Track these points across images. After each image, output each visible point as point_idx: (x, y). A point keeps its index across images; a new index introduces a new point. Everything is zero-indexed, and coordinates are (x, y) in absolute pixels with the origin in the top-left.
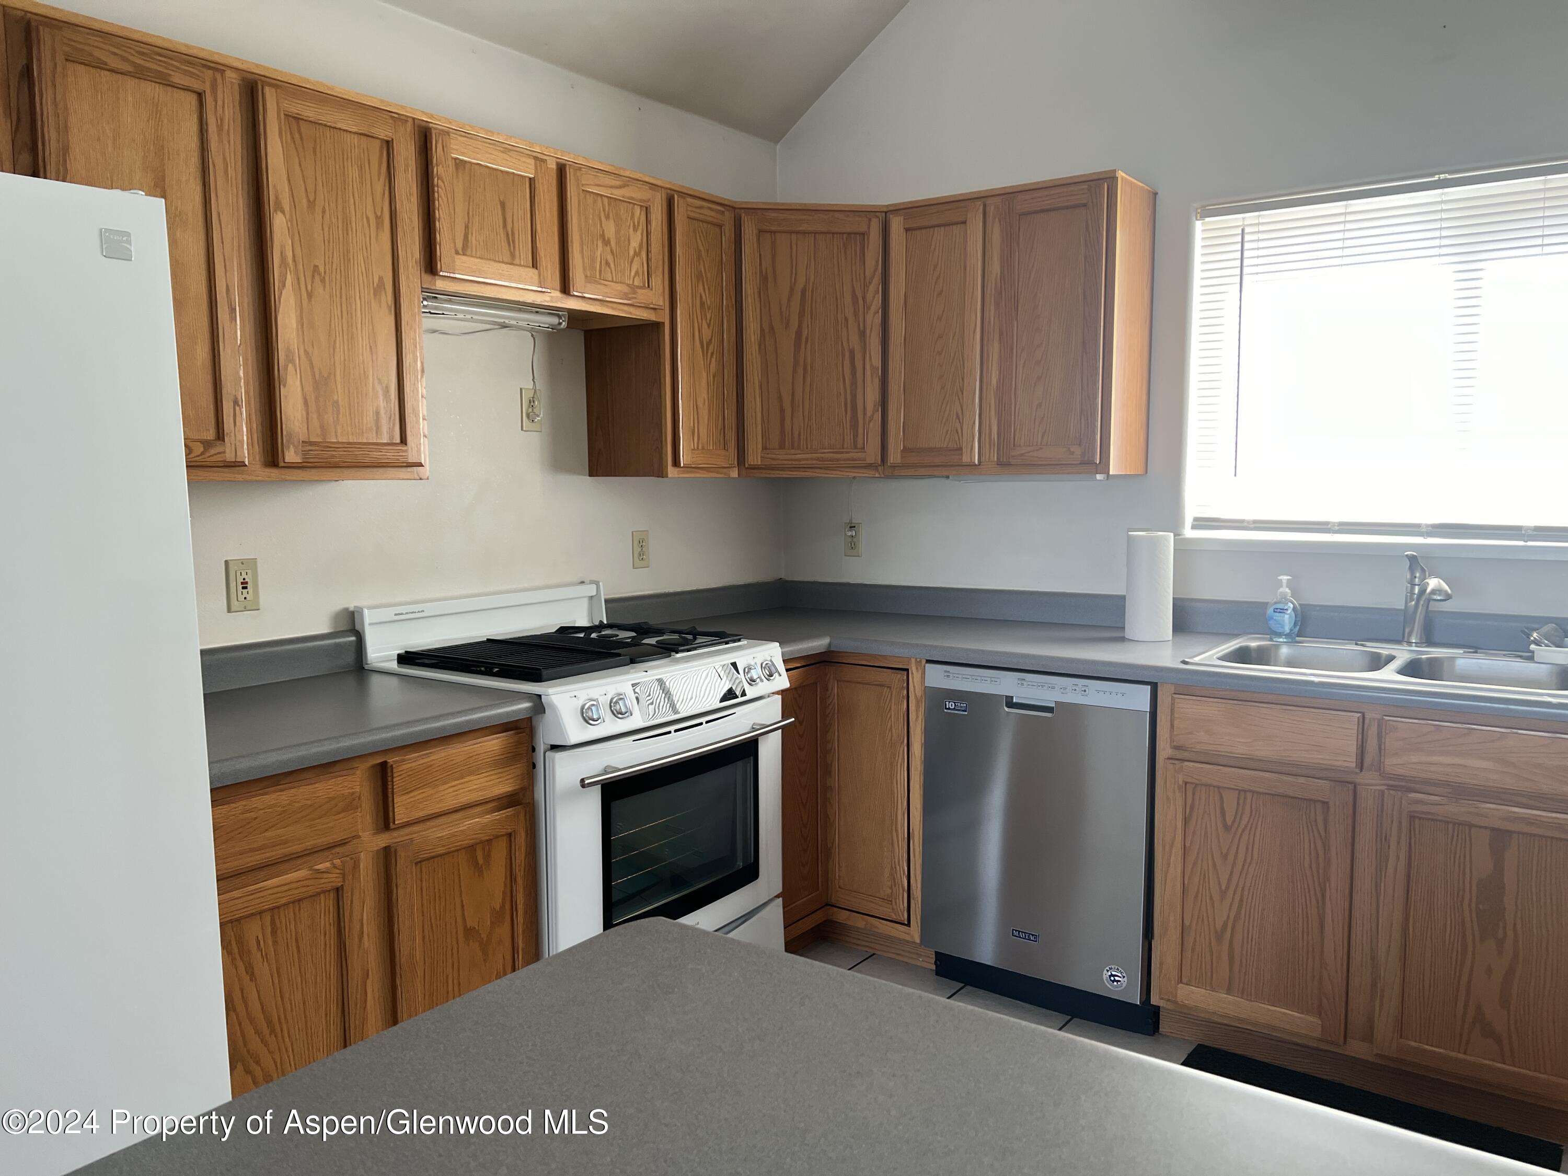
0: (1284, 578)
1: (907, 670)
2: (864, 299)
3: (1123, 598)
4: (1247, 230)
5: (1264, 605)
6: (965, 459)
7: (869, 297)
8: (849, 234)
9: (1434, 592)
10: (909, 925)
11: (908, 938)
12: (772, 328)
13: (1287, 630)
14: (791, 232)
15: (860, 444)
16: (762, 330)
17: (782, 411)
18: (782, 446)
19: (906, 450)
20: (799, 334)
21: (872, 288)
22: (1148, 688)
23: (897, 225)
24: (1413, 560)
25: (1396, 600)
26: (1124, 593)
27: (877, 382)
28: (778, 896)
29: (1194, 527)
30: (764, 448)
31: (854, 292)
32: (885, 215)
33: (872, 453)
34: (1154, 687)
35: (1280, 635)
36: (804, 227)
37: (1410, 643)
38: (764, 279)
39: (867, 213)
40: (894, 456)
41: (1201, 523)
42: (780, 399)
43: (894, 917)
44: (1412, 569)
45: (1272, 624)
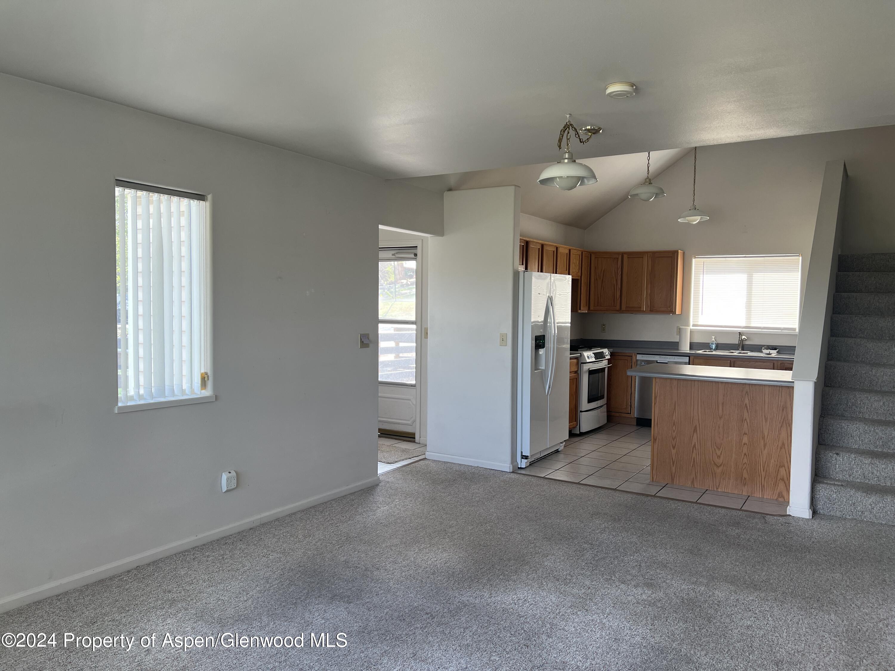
0: (713, 337)
1: (632, 356)
2: (617, 272)
3: (678, 342)
4: (705, 262)
5: (709, 343)
6: (642, 309)
7: (618, 272)
8: (614, 258)
9: (744, 339)
10: (630, 414)
11: (630, 417)
12: (597, 279)
13: (714, 348)
14: (602, 258)
15: (615, 306)
16: (595, 280)
17: (598, 297)
18: (598, 306)
19: (626, 307)
20: (603, 280)
21: (619, 270)
22: (688, 357)
23: (625, 256)
24: (740, 333)
25: (736, 342)
26: (678, 341)
27: (620, 291)
28: (605, 404)
29: (693, 326)
30: (594, 306)
31: (615, 271)
32: (623, 254)
33: (618, 307)
34: (689, 357)
35: (712, 349)
36: (605, 257)
37: (739, 350)
38: (596, 268)
39: (618, 253)
40: (624, 308)
41: (694, 325)
42: (598, 295)
43: (627, 412)
44: (740, 335)
45: (711, 347)
